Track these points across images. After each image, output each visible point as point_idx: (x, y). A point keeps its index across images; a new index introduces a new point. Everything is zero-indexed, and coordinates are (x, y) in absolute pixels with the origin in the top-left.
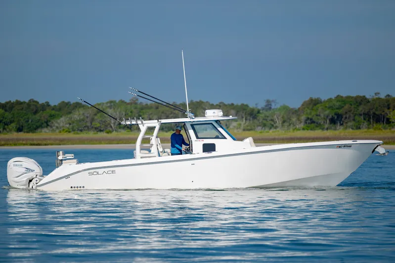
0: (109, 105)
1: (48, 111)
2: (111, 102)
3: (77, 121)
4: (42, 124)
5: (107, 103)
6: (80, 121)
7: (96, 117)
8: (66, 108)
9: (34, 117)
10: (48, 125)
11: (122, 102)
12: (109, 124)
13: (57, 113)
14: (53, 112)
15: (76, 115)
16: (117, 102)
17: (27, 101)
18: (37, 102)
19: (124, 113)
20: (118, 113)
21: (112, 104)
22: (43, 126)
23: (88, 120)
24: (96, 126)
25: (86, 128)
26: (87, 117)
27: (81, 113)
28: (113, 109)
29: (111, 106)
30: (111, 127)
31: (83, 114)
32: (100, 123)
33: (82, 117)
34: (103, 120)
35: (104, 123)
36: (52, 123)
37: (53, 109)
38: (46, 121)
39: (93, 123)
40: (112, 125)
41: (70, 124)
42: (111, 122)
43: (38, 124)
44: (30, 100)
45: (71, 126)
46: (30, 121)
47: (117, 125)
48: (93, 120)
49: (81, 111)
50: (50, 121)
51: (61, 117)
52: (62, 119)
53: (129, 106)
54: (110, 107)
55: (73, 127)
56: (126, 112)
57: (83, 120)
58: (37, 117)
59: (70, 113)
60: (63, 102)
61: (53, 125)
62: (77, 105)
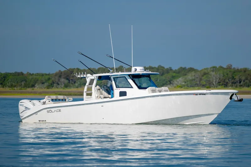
0: (212, 69)
1: (171, 74)
2: (214, 67)
3: (190, 80)
4: (167, 82)
5: (211, 68)
6: (192, 80)
7: (203, 78)
8: (183, 71)
9: (161, 77)
10: (171, 83)
11: (221, 67)
12: (212, 82)
13: (177, 75)
14: (174, 74)
15: (190, 76)
16: (218, 67)
18: (163, 67)
19: (222, 75)
20: (218, 75)
21: (214, 69)
23: (198, 79)
24: (203, 84)
25: (197, 85)
26: (197, 78)
27: (193, 75)
28: (214, 72)
29: (213, 70)
30: (213, 84)
31: (194, 75)
32: (206, 82)
33: (193, 78)
34: (208, 80)
35: (208, 82)
36: (174, 81)
37: (174, 72)
38: (169, 80)
39: (201, 82)
40: (214, 83)
41: (185, 82)
42: (213, 81)
43: (164, 82)
44: (159, 66)
45: (186, 84)
46: (158, 80)
47: (217, 83)
48: (201, 79)
49: (193, 73)
50: (172, 80)
51: (180, 77)
52: (180, 79)
53: (225, 71)
54: (213, 71)
55: (187, 84)
56: (223, 74)
57: (194, 80)
58: (163, 77)
59: (186, 75)
60: (181, 67)
61: (173, 83)
62: (191, 70)
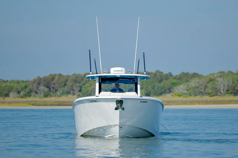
0: (219, 74)
1: (171, 80)
2: (221, 72)
3: (193, 88)
4: (166, 90)
5: (218, 73)
6: (196, 87)
7: (209, 85)
8: (185, 77)
9: (159, 84)
10: (170, 91)
11: (230, 72)
12: (220, 90)
13: (178, 81)
14: (175, 81)
15: (193, 83)
16: (226, 72)
17: (154, 72)
18: (162, 73)
19: (231, 81)
20: (226, 82)
21: (222, 74)
22: (166, 92)
23: (202, 87)
24: (208, 92)
25: (201, 94)
26: (202, 85)
27: (197, 81)
28: (222, 78)
29: (221, 75)
30: (221, 93)
31: (198, 82)
32: (212, 90)
33: (197, 85)
34: (214, 87)
35: (215, 90)
36: (174, 89)
37: (175, 78)
38: (169, 88)
39: (206, 90)
40: (222, 91)
41: (187, 90)
42: (221, 89)
43: (163, 91)
44: (156, 71)
45: (189, 92)
46: (156, 88)
47: (226, 91)
48: (206, 87)
49: (197, 80)
50: (172, 88)
51: (181, 84)
52: (182, 86)
53: (235, 76)
54: (220, 77)
55: (190, 93)
56: (233, 80)
57: (198, 87)
58: (162, 85)
59: (188, 81)
60: (183, 73)
61: (173, 91)
62: (195, 75)
